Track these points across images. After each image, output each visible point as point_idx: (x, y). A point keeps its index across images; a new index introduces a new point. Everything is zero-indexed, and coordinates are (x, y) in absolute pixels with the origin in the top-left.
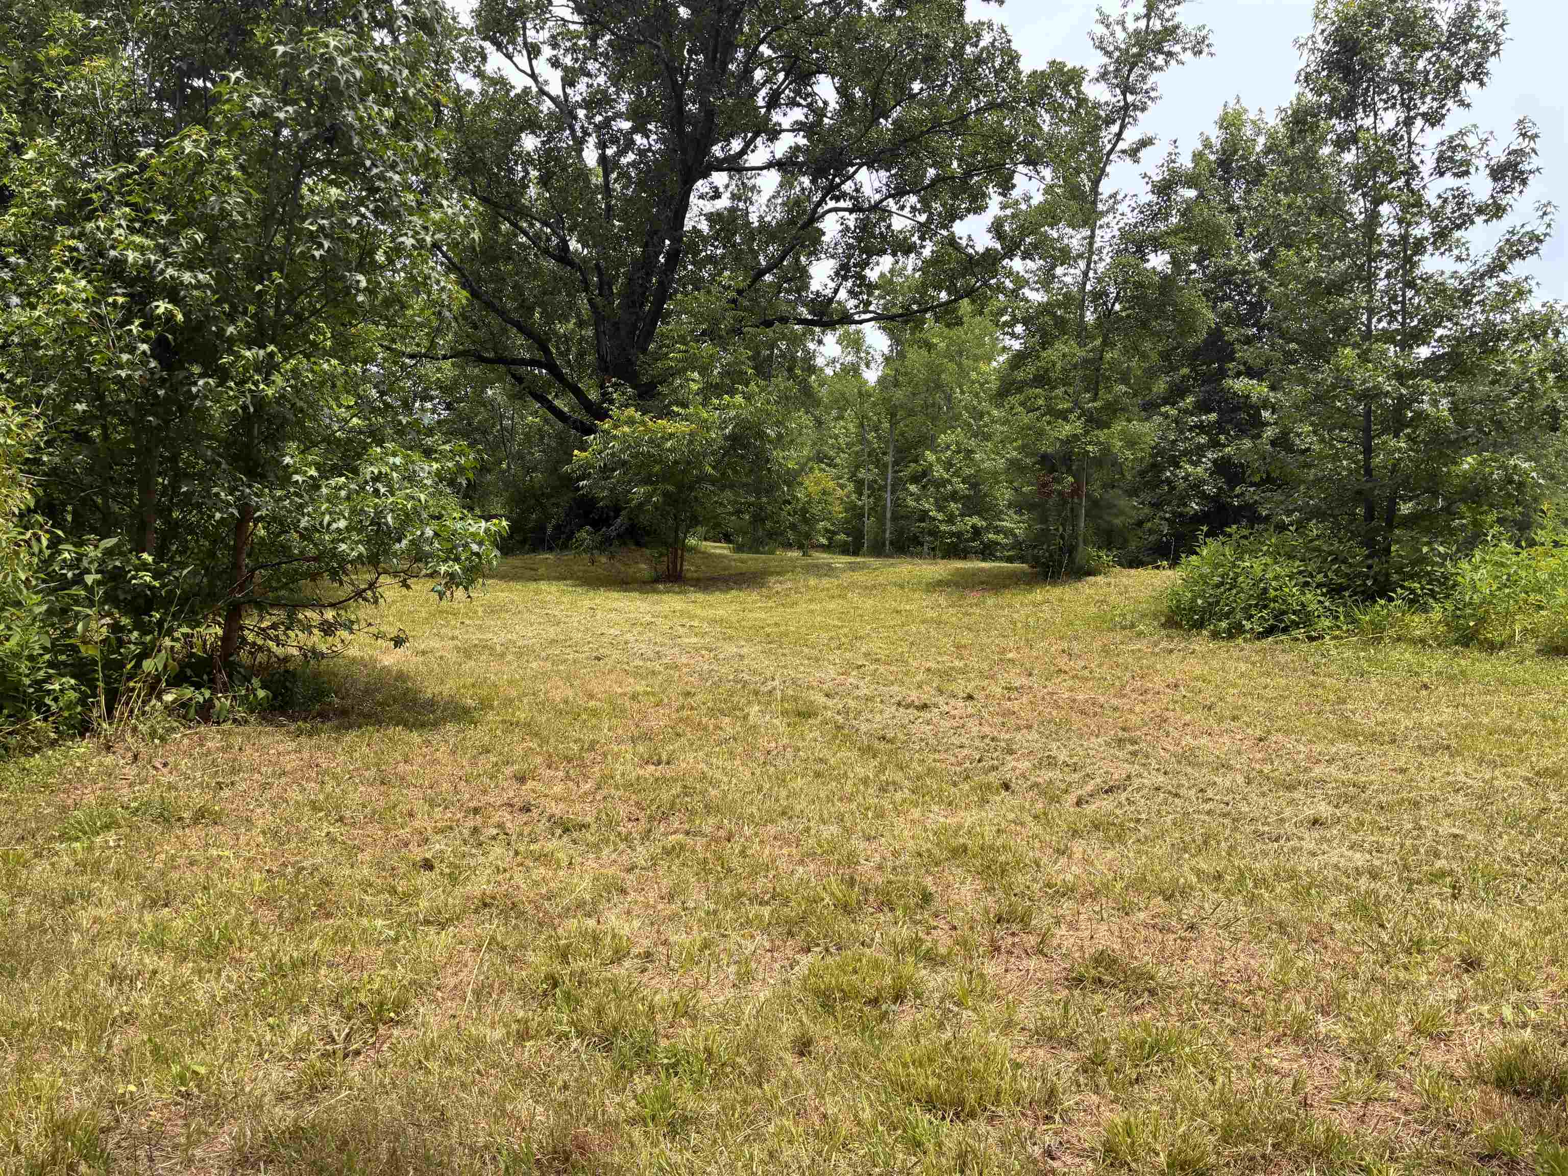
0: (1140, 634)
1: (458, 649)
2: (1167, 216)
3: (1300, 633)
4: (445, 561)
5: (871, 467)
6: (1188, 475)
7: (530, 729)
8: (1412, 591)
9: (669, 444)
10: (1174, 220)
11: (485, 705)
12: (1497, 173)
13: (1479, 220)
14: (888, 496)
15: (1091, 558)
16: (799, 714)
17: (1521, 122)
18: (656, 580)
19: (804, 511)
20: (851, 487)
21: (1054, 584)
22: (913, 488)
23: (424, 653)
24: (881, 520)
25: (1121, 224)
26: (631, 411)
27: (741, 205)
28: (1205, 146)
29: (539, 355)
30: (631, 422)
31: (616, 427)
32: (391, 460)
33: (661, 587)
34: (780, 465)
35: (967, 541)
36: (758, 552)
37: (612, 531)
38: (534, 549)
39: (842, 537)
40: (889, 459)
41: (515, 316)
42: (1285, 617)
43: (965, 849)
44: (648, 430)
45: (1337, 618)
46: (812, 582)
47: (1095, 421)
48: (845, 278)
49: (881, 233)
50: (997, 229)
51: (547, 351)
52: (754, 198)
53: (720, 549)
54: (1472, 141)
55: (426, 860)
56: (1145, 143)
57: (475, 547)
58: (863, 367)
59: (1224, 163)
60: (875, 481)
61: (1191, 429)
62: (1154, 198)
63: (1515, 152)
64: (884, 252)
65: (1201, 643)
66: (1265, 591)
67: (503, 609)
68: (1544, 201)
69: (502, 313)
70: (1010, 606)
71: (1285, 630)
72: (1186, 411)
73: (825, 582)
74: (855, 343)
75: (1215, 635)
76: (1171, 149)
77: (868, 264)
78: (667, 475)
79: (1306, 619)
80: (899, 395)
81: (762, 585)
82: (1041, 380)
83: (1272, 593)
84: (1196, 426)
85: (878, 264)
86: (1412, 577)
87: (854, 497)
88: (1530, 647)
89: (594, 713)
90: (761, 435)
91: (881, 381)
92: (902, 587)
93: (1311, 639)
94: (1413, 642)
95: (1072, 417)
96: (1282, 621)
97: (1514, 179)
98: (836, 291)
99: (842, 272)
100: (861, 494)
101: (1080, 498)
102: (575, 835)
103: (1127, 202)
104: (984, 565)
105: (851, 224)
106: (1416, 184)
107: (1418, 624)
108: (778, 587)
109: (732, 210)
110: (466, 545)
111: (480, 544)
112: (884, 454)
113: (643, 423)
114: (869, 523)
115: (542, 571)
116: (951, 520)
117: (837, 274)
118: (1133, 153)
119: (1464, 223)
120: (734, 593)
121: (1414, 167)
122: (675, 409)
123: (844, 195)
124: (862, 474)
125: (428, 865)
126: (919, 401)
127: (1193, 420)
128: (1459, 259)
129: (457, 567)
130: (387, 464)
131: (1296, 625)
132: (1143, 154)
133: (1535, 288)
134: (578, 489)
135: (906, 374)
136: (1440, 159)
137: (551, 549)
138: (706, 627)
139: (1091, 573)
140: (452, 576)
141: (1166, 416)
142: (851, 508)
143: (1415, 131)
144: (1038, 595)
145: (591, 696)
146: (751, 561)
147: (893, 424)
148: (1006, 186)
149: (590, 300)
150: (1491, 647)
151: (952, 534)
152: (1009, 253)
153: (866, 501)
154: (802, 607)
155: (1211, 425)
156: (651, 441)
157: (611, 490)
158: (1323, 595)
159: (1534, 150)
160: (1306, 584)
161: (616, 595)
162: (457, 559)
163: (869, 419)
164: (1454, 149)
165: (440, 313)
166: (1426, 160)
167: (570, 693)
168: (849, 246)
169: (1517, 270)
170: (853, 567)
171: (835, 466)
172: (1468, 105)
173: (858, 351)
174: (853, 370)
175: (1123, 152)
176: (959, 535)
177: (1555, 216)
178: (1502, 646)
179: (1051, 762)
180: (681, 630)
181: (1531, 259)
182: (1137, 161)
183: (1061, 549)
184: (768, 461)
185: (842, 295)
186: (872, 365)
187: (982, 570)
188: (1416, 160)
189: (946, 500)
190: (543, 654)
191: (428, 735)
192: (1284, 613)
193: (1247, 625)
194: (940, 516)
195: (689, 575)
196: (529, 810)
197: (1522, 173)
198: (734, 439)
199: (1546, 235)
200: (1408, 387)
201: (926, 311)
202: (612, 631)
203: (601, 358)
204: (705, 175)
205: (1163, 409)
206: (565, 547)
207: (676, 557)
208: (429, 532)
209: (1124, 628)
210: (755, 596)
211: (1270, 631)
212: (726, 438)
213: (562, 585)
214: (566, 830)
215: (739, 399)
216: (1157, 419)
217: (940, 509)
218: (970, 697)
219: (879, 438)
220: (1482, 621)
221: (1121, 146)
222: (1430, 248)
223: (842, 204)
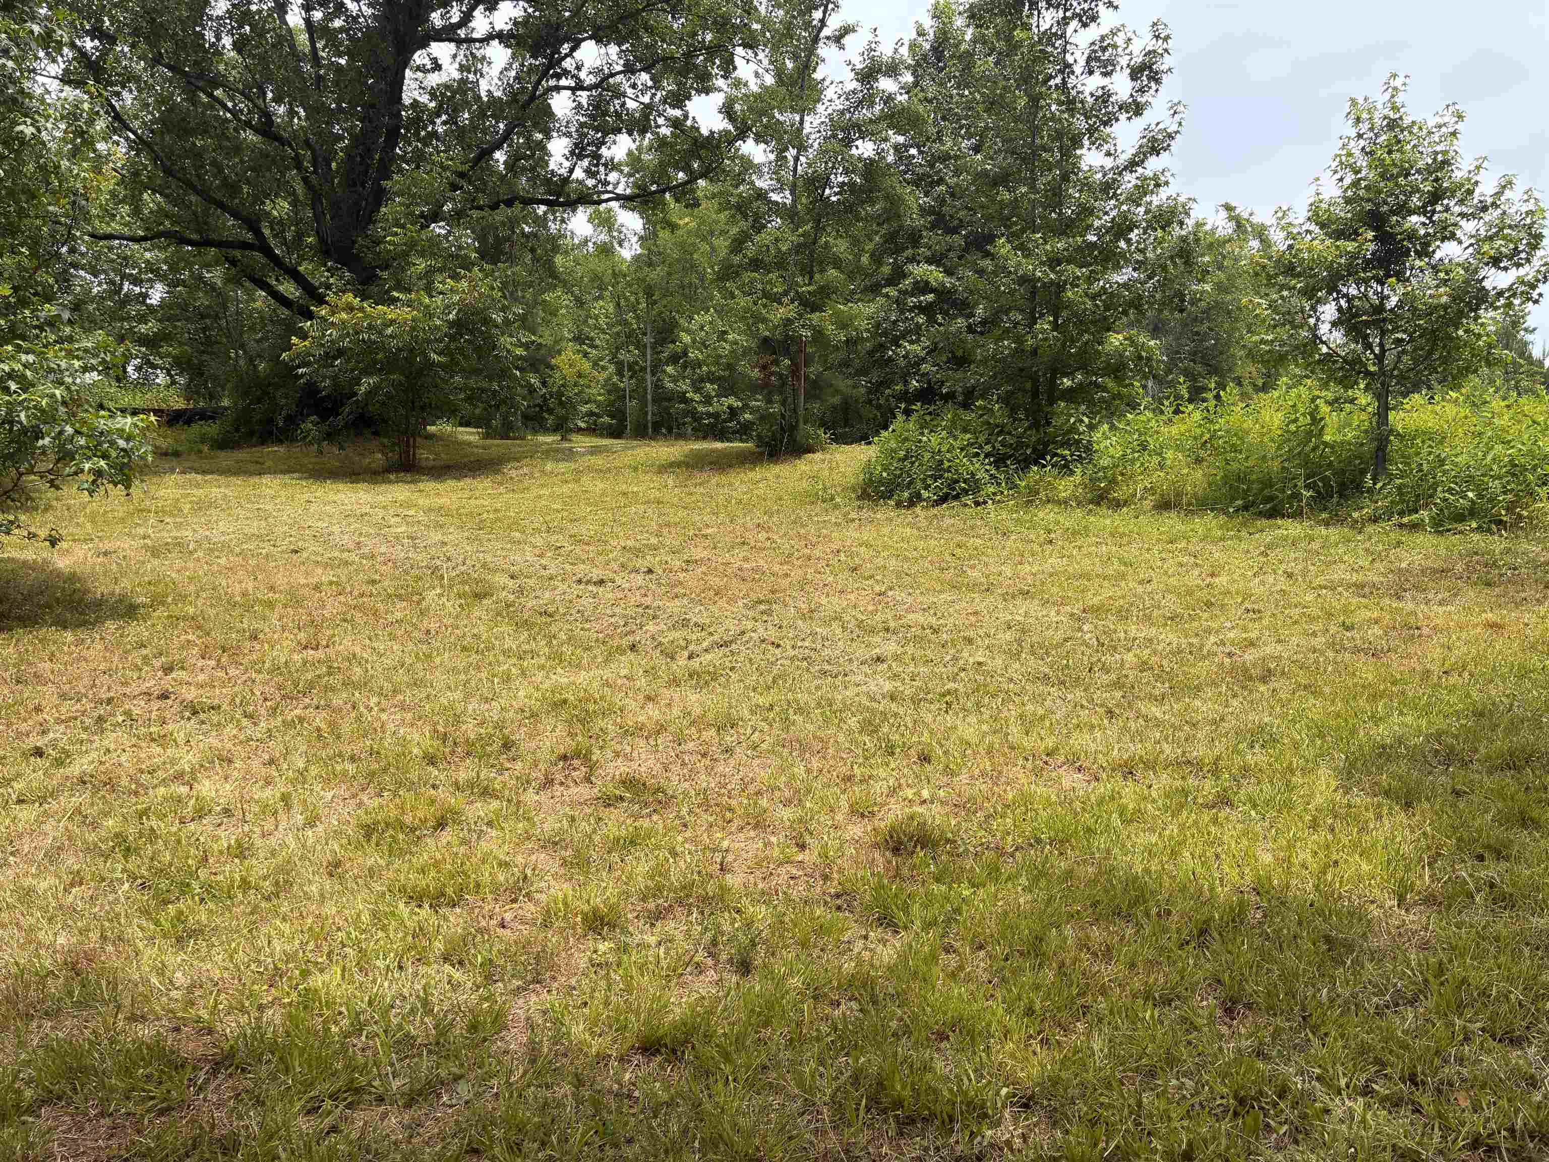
0: (836, 507)
1: (146, 547)
2: (872, 104)
3: (969, 500)
4: (89, 458)
5: (631, 348)
6: (907, 353)
7: (197, 623)
8: (1064, 457)
9: (389, 331)
10: (878, 108)
11: (158, 601)
12: (1135, 73)
13: (1123, 117)
14: (648, 377)
15: (809, 436)
16: (476, 595)
17: (1155, 24)
18: (388, 470)
19: (560, 394)
20: (612, 368)
21: (776, 463)
22: (670, 369)
23: (105, 554)
24: (643, 403)
25: (830, 111)
26: (349, 297)
27: (471, 77)
28: (919, 35)
29: (249, 236)
30: (350, 308)
31: (333, 314)
32: (24, 357)
33: (392, 477)
34: (508, 351)
35: (725, 421)
36: (508, 438)
37: (340, 421)
38: (263, 442)
39: (606, 419)
40: (648, 340)
41: (218, 196)
42: (957, 486)
43: (565, 701)
44: (367, 316)
45: (999, 484)
46: (549, 466)
47: (810, 304)
48: (580, 157)
49: (616, 111)
50: (728, 110)
51: (258, 233)
52: (486, 69)
53: (469, 435)
54: (1120, 40)
55: (37, 748)
56: (847, 30)
57: (122, 443)
58: (617, 246)
59: (938, 50)
60: (636, 363)
61: (911, 310)
62: (855, 85)
63: (1150, 52)
64: (619, 131)
65: (885, 512)
66: (941, 462)
67: (212, 504)
68: (1176, 101)
69: (204, 194)
70: (731, 484)
71: (957, 497)
72: (905, 293)
73: (562, 466)
74: (606, 222)
75: (899, 505)
76: (870, 37)
77: (604, 143)
78: (391, 363)
79: (974, 486)
80: (656, 275)
81: (498, 472)
82: (755, 264)
83: (946, 464)
84: (915, 307)
85: (615, 142)
86: (1062, 445)
87: (615, 379)
88: (1148, 504)
89: (270, 605)
90: (487, 321)
91: (636, 258)
92: (636, 469)
93: (977, 504)
94: (1059, 503)
95: (785, 300)
96: (954, 489)
97: (1150, 78)
98: (571, 171)
99: (577, 152)
100: (622, 376)
101: (799, 380)
102: (202, 716)
103: (832, 89)
104: (719, 445)
105: (584, 102)
106: (1072, 81)
107: (1066, 486)
108: (513, 473)
109: (463, 81)
110: (112, 443)
111: (128, 439)
112: (645, 334)
113: (362, 309)
114: (632, 405)
115: (269, 463)
116: (708, 400)
117: (572, 153)
118: (838, 39)
119: (1110, 120)
120: (468, 481)
121: (1069, 66)
122: (396, 294)
123: (566, 73)
124: (623, 356)
125: (39, 752)
126: (675, 282)
127: (912, 301)
128: (1108, 154)
129: (102, 463)
130: (19, 361)
131: (965, 492)
132: (846, 40)
133: (1171, 180)
134: (299, 377)
135: (660, 254)
136: (1089, 60)
137: (280, 442)
138: (421, 516)
139: (810, 450)
140: (99, 473)
141: (887, 296)
142: (612, 389)
143: (1070, 30)
144: (757, 473)
145: (272, 589)
146: (497, 445)
147: (652, 303)
148: (728, 66)
149: (305, 180)
150: (1117, 505)
151: (709, 415)
152: (742, 135)
153: (625, 384)
154: (535, 492)
155: (930, 305)
156: (370, 327)
157: (335, 378)
158: (990, 464)
159: (1166, 50)
160: (977, 455)
161: (341, 486)
162: (105, 456)
163: (627, 299)
164: (1104, 49)
165: (74, 202)
166: (1078, 57)
167: (250, 586)
168: (582, 125)
169: (1153, 164)
170: (595, 451)
171: (596, 347)
172: (1116, 8)
173: (610, 230)
174: (605, 250)
175: (828, 38)
176: (716, 415)
177: (1185, 114)
178: (1126, 503)
179: (685, 623)
180: (393, 521)
181: (1164, 155)
182: (842, 48)
183: (782, 428)
184: (494, 347)
185: (579, 174)
186: (626, 244)
187: (714, 451)
188: (1070, 59)
189: (702, 380)
190: (237, 550)
191: (82, 634)
192: (957, 481)
193: (925, 494)
194: (697, 397)
195: (424, 464)
196: (167, 698)
197: (1157, 73)
198: (459, 325)
199: (1177, 132)
200: (1056, 273)
201: (663, 191)
202: (320, 524)
203: (322, 240)
204: (424, 45)
205: (884, 291)
206: (293, 440)
207: (408, 446)
208: (69, 430)
209: (824, 501)
210: (487, 483)
211: (943, 499)
212: (451, 324)
213: (287, 479)
214: (195, 713)
215: (464, 284)
216: (881, 300)
217: (697, 390)
218: (650, 571)
219: (638, 317)
220: (1113, 481)
221: (826, 32)
222: (1086, 142)
223: (563, 82)
